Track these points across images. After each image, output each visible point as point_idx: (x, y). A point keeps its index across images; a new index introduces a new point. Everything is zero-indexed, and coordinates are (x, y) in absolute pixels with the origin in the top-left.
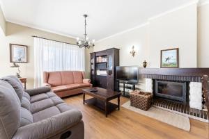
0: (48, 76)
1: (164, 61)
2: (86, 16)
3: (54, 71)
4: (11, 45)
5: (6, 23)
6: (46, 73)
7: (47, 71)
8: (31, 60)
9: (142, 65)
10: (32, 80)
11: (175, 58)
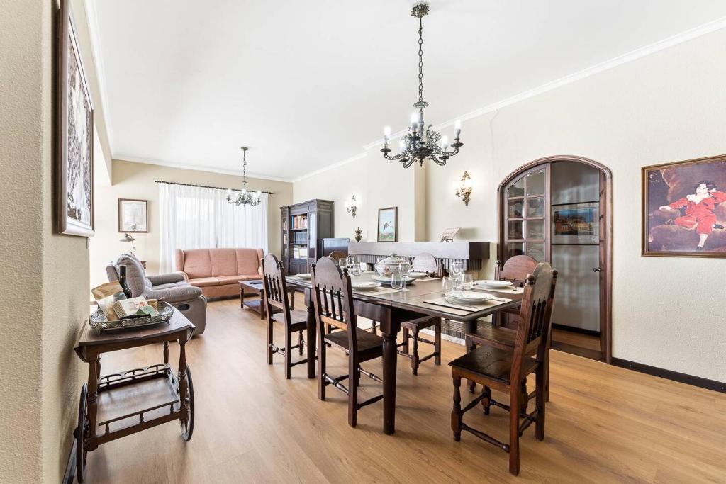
0: (184, 257)
1: (381, 231)
2: (245, 149)
3: (196, 247)
4: (120, 200)
5: (113, 161)
6: (180, 252)
7: (183, 249)
8: (153, 227)
9: (353, 237)
10: (156, 266)
11: (393, 224)
